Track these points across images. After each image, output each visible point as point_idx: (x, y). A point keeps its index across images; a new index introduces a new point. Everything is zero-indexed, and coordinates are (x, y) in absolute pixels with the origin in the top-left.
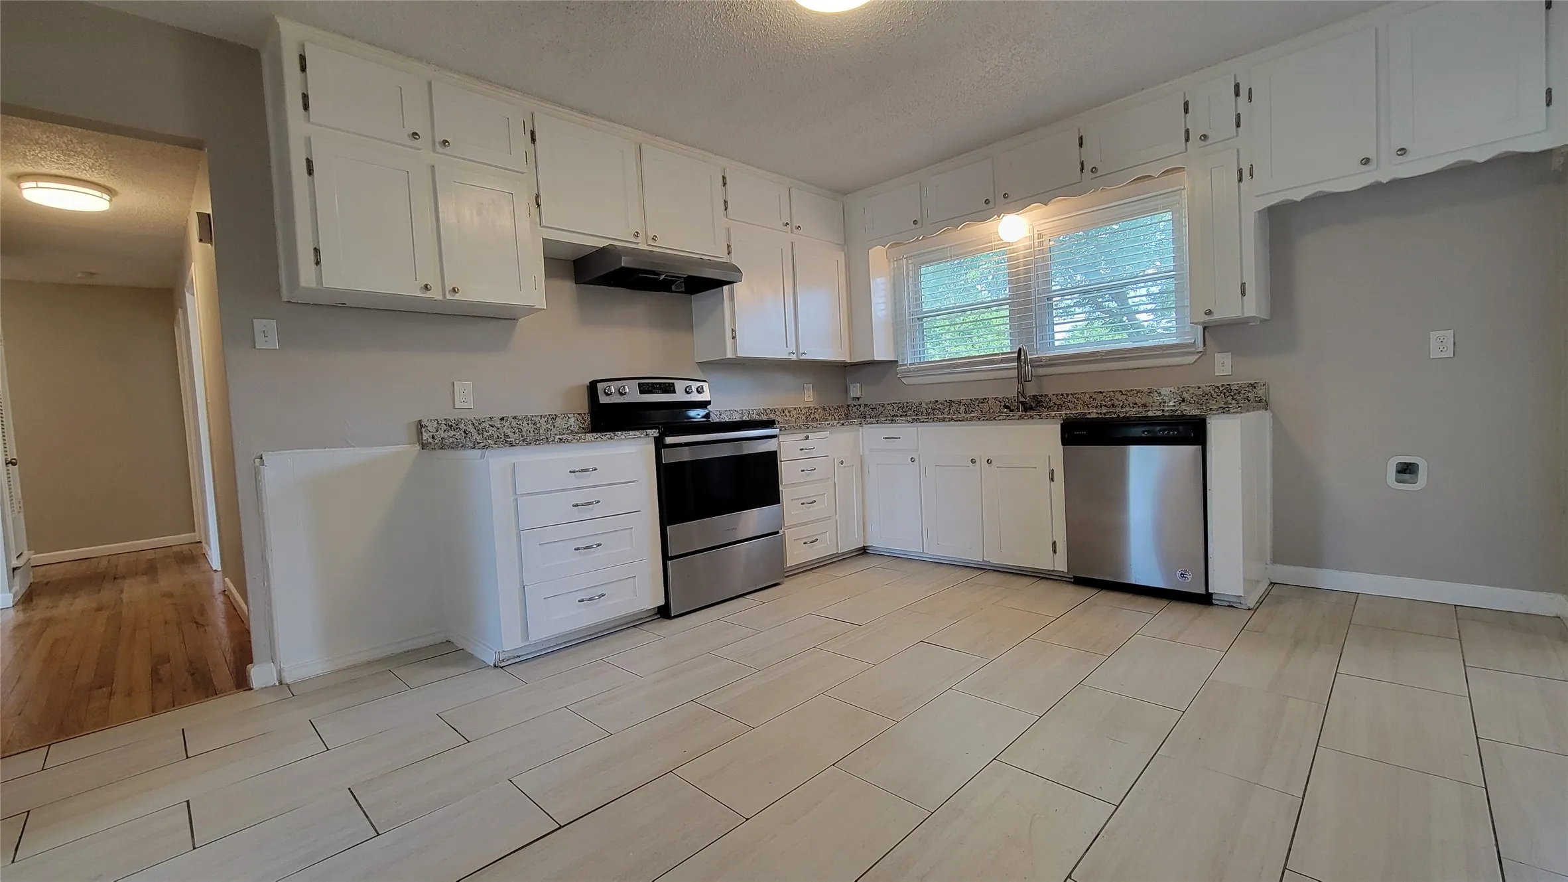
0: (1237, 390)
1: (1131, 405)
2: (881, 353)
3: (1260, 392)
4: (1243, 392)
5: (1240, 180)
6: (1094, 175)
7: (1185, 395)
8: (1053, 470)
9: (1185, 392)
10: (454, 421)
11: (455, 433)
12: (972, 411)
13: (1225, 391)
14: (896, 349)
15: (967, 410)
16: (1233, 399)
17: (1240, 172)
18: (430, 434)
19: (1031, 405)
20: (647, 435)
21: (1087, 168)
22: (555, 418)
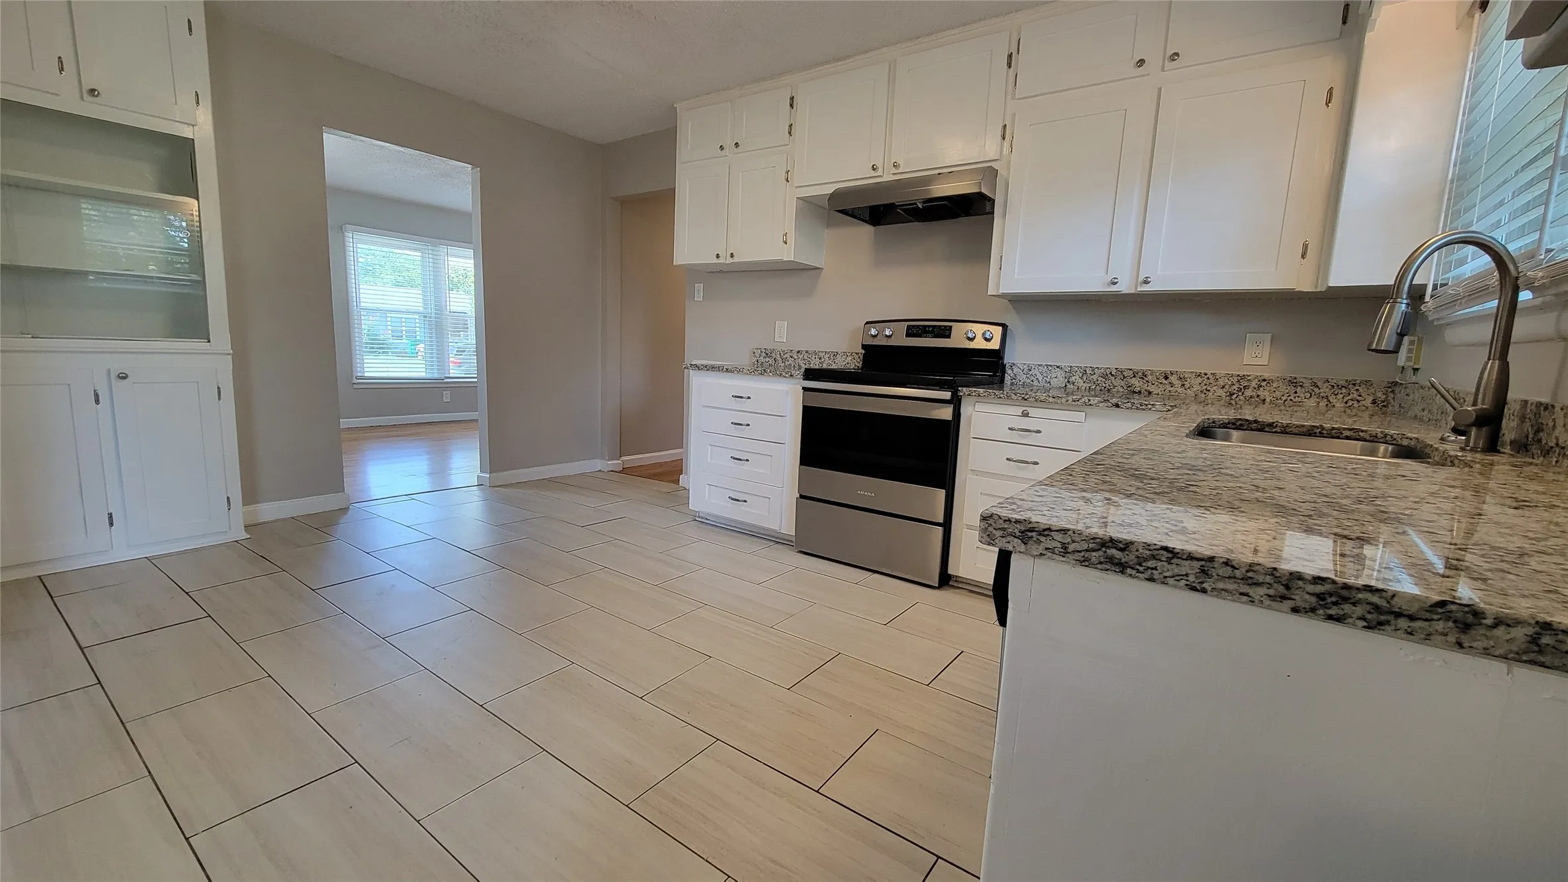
20: (791, 375)
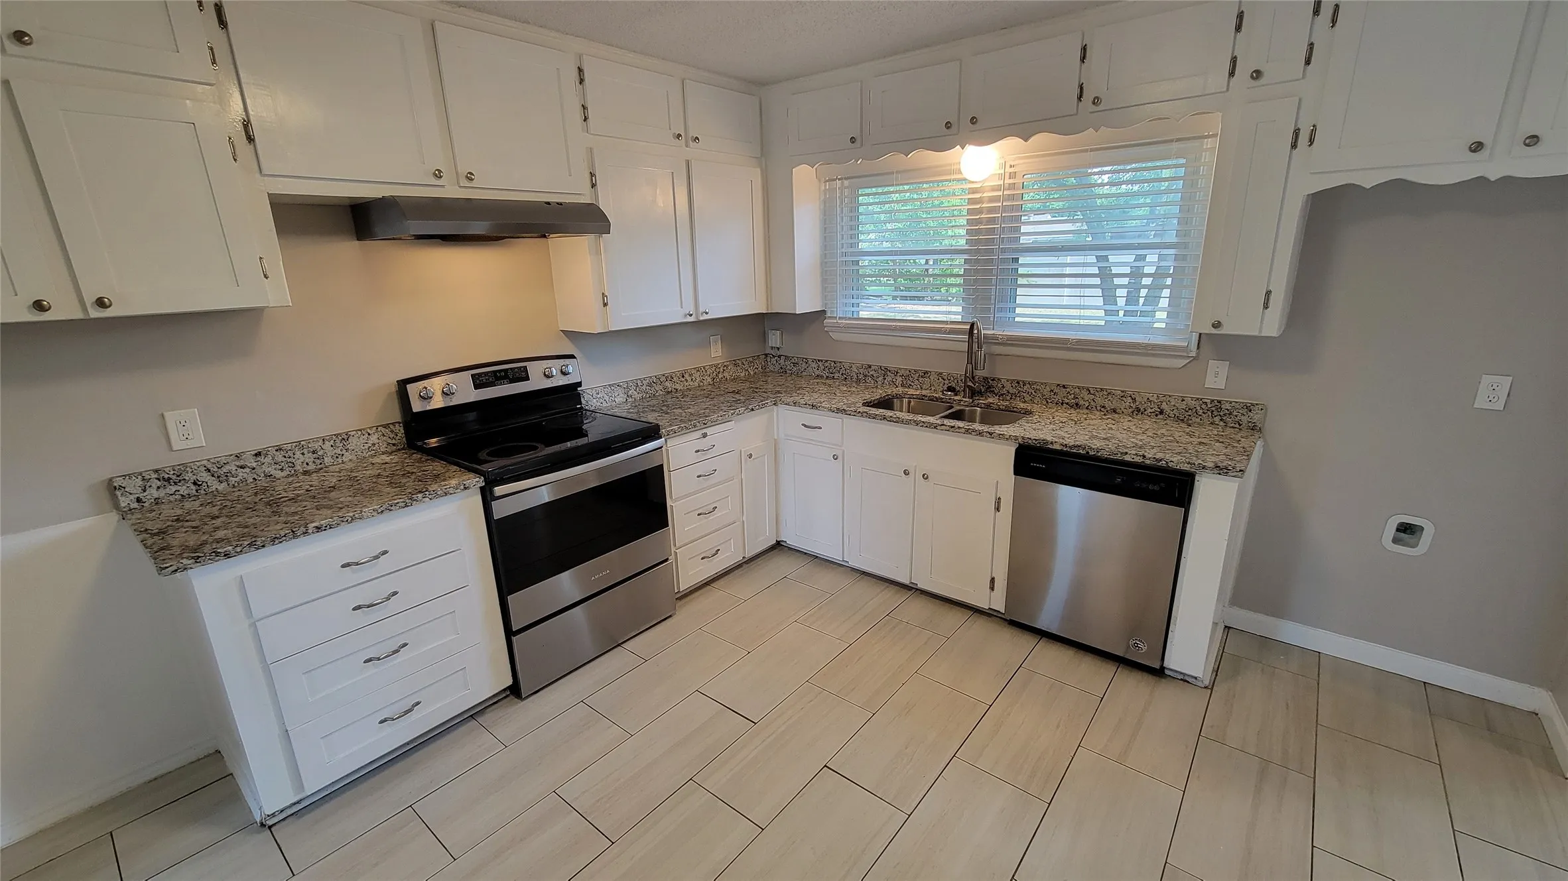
0: (1228, 410)
1: (1099, 408)
2: (804, 304)
3: (1256, 416)
4: (1235, 413)
5: (1294, 146)
6: (1095, 108)
7: (1164, 406)
8: (999, 498)
9: (1165, 403)
10: (172, 472)
11: (179, 488)
12: (910, 385)
13: (1213, 409)
14: (824, 297)
15: (905, 382)
16: (1221, 420)
17: (1297, 133)
18: (132, 497)
19: (981, 390)
21: (1088, 96)
22: (345, 438)
